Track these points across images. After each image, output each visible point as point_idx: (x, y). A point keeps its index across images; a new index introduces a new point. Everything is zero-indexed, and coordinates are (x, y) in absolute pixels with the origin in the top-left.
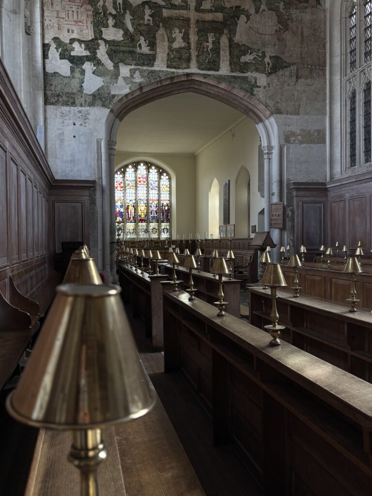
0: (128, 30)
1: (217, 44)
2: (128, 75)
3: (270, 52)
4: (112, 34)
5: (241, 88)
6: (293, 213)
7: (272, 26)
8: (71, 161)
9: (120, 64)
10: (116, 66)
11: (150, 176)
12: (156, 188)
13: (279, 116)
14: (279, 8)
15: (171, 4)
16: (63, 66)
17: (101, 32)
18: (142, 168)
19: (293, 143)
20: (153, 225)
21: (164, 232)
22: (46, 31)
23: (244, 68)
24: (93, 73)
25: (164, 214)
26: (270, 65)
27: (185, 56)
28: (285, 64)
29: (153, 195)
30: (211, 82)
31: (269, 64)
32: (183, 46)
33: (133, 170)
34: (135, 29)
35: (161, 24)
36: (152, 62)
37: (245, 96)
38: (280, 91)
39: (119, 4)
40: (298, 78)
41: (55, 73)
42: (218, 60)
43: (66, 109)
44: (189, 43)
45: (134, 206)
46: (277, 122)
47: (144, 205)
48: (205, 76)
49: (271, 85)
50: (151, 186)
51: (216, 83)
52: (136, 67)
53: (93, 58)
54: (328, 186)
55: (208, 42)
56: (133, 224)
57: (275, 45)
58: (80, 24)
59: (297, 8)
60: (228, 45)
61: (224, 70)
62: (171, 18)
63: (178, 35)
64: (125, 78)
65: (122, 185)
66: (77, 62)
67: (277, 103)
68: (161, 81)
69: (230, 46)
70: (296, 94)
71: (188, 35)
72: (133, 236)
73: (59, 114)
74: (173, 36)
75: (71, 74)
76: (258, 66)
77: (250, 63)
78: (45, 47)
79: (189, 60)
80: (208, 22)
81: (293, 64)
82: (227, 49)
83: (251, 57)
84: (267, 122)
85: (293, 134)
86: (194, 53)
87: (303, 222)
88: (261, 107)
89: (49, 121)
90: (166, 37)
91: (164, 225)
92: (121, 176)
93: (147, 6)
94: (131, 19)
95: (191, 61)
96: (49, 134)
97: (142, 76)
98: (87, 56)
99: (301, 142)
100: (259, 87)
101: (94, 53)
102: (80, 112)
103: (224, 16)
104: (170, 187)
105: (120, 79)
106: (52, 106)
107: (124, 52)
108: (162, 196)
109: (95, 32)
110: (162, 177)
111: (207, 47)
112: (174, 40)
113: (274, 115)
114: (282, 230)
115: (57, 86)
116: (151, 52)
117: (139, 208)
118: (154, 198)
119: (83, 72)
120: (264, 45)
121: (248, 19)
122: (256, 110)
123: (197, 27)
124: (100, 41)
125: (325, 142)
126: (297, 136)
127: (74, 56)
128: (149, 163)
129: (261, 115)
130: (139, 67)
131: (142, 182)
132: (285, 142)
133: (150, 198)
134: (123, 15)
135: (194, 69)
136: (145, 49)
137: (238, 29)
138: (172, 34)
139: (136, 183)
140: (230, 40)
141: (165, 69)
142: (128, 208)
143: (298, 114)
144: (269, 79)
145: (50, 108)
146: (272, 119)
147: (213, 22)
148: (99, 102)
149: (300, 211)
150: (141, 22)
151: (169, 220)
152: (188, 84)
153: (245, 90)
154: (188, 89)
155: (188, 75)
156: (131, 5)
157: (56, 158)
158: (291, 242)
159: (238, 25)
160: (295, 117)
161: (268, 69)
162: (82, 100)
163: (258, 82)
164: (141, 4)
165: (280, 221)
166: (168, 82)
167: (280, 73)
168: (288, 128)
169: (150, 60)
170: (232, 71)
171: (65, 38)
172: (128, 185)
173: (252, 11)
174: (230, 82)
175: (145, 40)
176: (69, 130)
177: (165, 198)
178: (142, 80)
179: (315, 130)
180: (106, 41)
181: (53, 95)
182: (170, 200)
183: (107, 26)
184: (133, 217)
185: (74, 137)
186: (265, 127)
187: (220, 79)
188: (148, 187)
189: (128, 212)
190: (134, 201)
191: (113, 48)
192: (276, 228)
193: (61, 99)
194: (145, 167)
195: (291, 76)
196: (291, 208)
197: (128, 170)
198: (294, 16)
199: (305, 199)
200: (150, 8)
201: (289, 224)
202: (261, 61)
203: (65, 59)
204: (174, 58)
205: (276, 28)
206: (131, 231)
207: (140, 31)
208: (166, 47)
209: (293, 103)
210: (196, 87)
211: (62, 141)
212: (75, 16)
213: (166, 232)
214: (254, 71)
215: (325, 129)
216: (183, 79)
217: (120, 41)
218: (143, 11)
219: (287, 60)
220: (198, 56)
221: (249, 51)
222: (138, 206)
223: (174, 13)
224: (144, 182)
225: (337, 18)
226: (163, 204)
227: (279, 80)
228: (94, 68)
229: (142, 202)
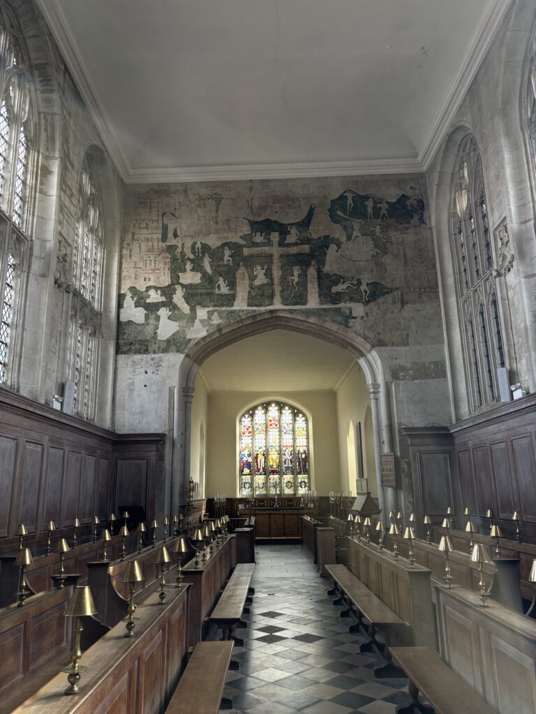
0: (206, 272)
1: (304, 277)
2: (206, 317)
3: (366, 279)
4: (190, 277)
5: (334, 321)
6: (409, 466)
7: (368, 252)
8: (140, 412)
9: (198, 307)
10: (193, 310)
11: (283, 417)
12: (291, 432)
13: (382, 348)
14: (375, 232)
15: (252, 242)
16: (137, 314)
17: (179, 277)
18: (273, 410)
19: (403, 379)
20: (288, 478)
21: (301, 487)
22: (123, 282)
23: (337, 298)
24: (169, 318)
25: (301, 464)
26: (368, 293)
27: (267, 292)
28: (385, 290)
29: (287, 440)
30: (299, 317)
31: (366, 292)
32: (265, 282)
33: (263, 412)
34: (214, 271)
35: (241, 263)
36: (231, 302)
37: (339, 329)
38: (381, 320)
39: (198, 248)
40: (403, 303)
41: (129, 321)
42: (305, 293)
43: (137, 357)
44: (272, 279)
45: (264, 455)
46: (380, 356)
47: (276, 453)
48: (291, 311)
49: (370, 315)
50: (284, 430)
51: (304, 317)
52: (214, 309)
53: (169, 304)
54: (452, 431)
55: (293, 275)
56: (263, 476)
57: (372, 271)
58: (158, 271)
59: (397, 230)
60: (316, 276)
61: (313, 302)
62: (253, 256)
63: (260, 273)
64: (202, 321)
65: (250, 430)
66: (152, 309)
67: (379, 334)
68: (242, 321)
69: (319, 278)
70: (402, 322)
71: (271, 270)
72: (263, 492)
73: (130, 363)
74: (255, 274)
75: (145, 320)
76: (352, 295)
77: (343, 293)
78: (121, 298)
79: (272, 296)
80: (293, 255)
81: (396, 289)
82: (316, 280)
83: (345, 286)
84: (369, 356)
85: (402, 368)
86: (277, 289)
87: (423, 478)
88: (360, 339)
89: (119, 371)
90: (247, 274)
91: (302, 478)
92: (250, 419)
93: (226, 248)
94: (210, 262)
95: (275, 298)
96: (118, 385)
97: (221, 318)
98: (163, 302)
99: (414, 378)
100: (356, 318)
101: (170, 298)
102: (153, 359)
103: (311, 248)
104: (307, 431)
105: (197, 322)
106: (123, 356)
107: (201, 294)
108: (297, 441)
109: (172, 277)
110: (298, 419)
111: (293, 281)
112: (256, 277)
113: (376, 348)
114: (397, 488)
115: (130, 334)
116: (231, 292)
117: (270, 457)
118: (288, 444)
119: (158, 318)
120: (359, 272)
121: (339, 247)
122: (355, 344)
123: (281, 262)
124: (177, 286)
125: (445, 376)
126: (408, 370)
127: (149, 303)
128: (282, 403)
129: (362, 349)
130: (217, 308)
131: (274, 426)
132: (393, 379)
133: (282, 445)
134: (202, 259)
135: (278, 305)
136: (224, 290)
137: (328, 258)
138: (253, 272)
139: (267, 427)
140: (319, 271)
141: (245, 307)
142: (257, 458)
143: (407, 344)
144: (367, 308)
145: (121, 358)
146: (374, 353)
147: (299, 254)
148: (173, 348)
149: (418, 465)
150: (221, 263)
151: (306, 471)
152: (272, 322)
153: (338, 322)
154: (275, 327)
155: (272, 312)
156: (210, 248)
157: (124, 409)
158: (410, 505)
159: (328, 255)
160: (403, 349)
161: (365, 297)
162: (156, 347)
163: (353, 312)
164: (220, 246)
165: (393, 478)
166: (250, 321)
167: (381, 300)
168: (395, 362)
169: (230, 300)
170: (322, 304)
171: (141, 287)
172: (258, 429)
173: (343, 239)
174: (320, 316)
175: (224, 281)
176: (140, 379)
177: (301, 444)
178: (221, 321)
179: (431, 362)
180: (183, 286)
181: (125, 344)
182: (308, 446)
183: (184, 271)
184: (263, 469)
185: (145, 386)
186: (368, 362)
187: (308, 313)
188: (280, 431)
189: (257, 462)
190: (264, 449)
191: (190, 291)
192: (389, 486)
193: (133, 348)
194: (277, 408)
195: (394, 302)
196: (405, 460)
197: (257, 412)
198: (393, 239)
199: (424, 448)
200: (230, 248)
201: (405, 481)
202: (356, 289)
203: (141, 306)
204: (255, 296)
205: (372, 253)
206: (261, 486)
207: (219, 272)
208: (247, 285)
209: (399, 333)
210: (284, 323)
211: (132, 391)
212: (153, 264)
213: (303, 486)
214: (347, 300)
215: (444, 361)
216: (267, 316)
217: (198, 284)
218: (223, 253)
219: (389, 286)
220: (282, 291)
221: (342, 280)
222: (268, 454)
223: (256, 250)
224: (276, 425)
225: (445, 235)
226: (299, 451)
227: (379, 307)
228: (170, 313)
229: (274, 449)
